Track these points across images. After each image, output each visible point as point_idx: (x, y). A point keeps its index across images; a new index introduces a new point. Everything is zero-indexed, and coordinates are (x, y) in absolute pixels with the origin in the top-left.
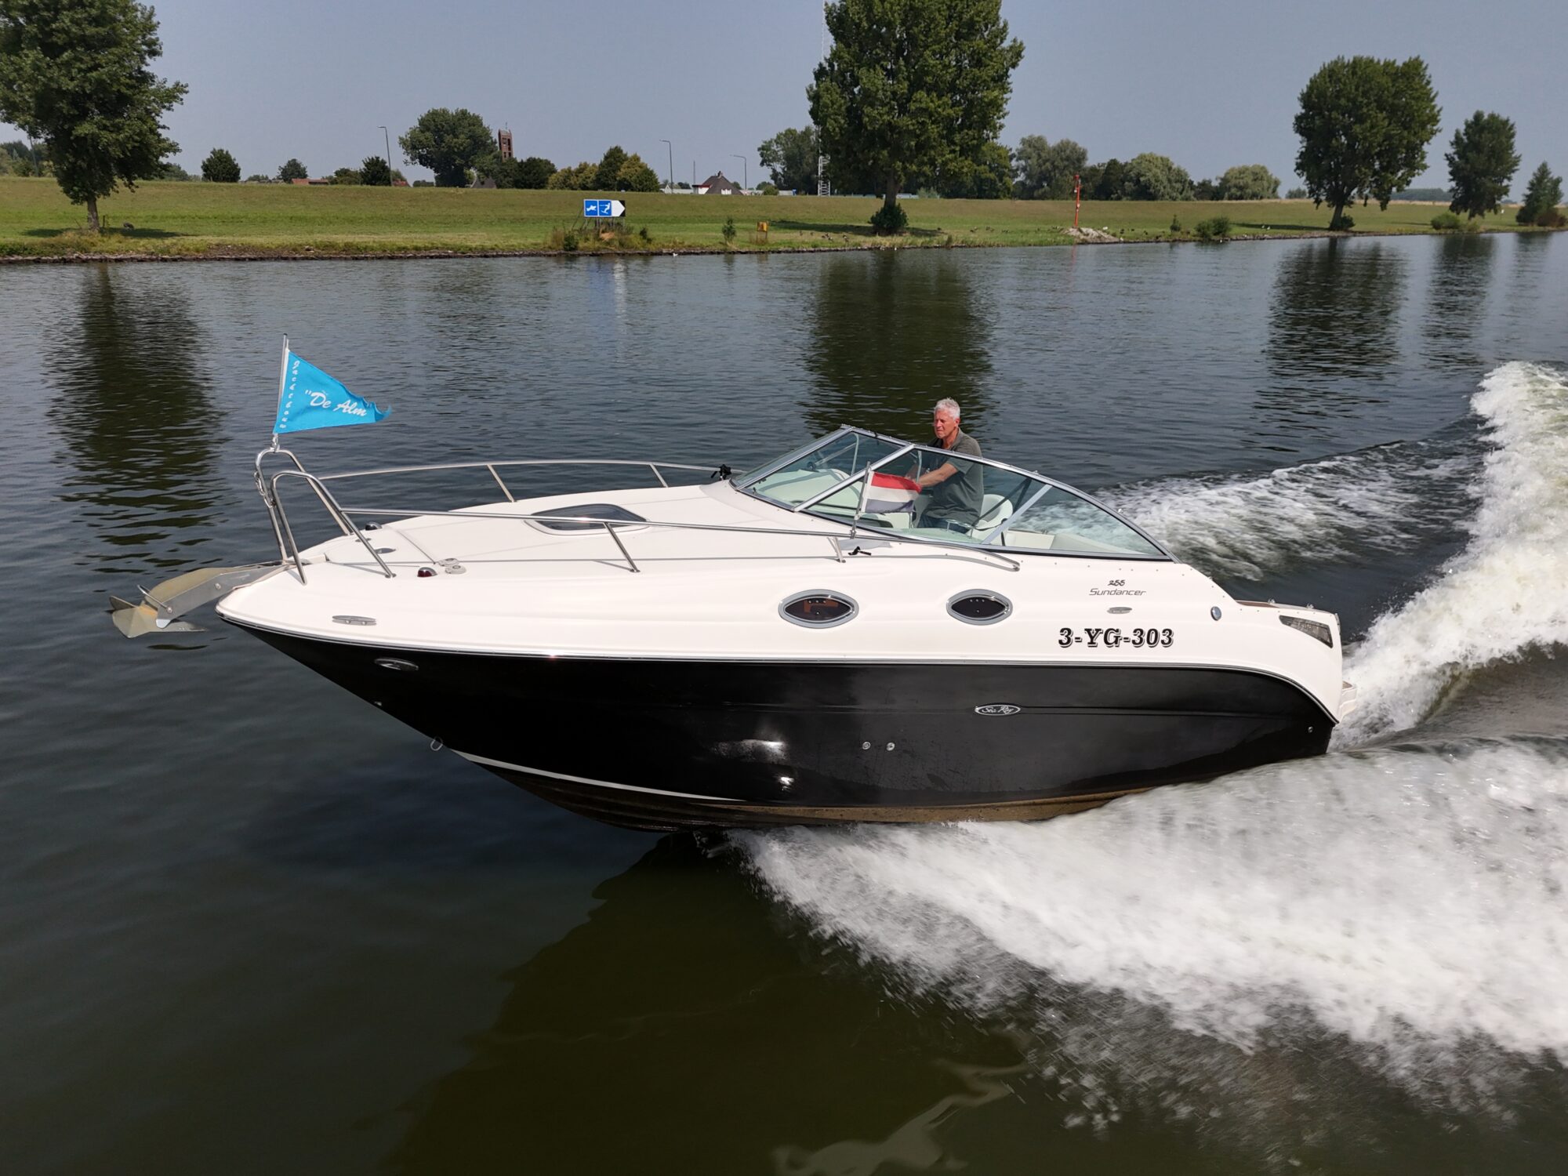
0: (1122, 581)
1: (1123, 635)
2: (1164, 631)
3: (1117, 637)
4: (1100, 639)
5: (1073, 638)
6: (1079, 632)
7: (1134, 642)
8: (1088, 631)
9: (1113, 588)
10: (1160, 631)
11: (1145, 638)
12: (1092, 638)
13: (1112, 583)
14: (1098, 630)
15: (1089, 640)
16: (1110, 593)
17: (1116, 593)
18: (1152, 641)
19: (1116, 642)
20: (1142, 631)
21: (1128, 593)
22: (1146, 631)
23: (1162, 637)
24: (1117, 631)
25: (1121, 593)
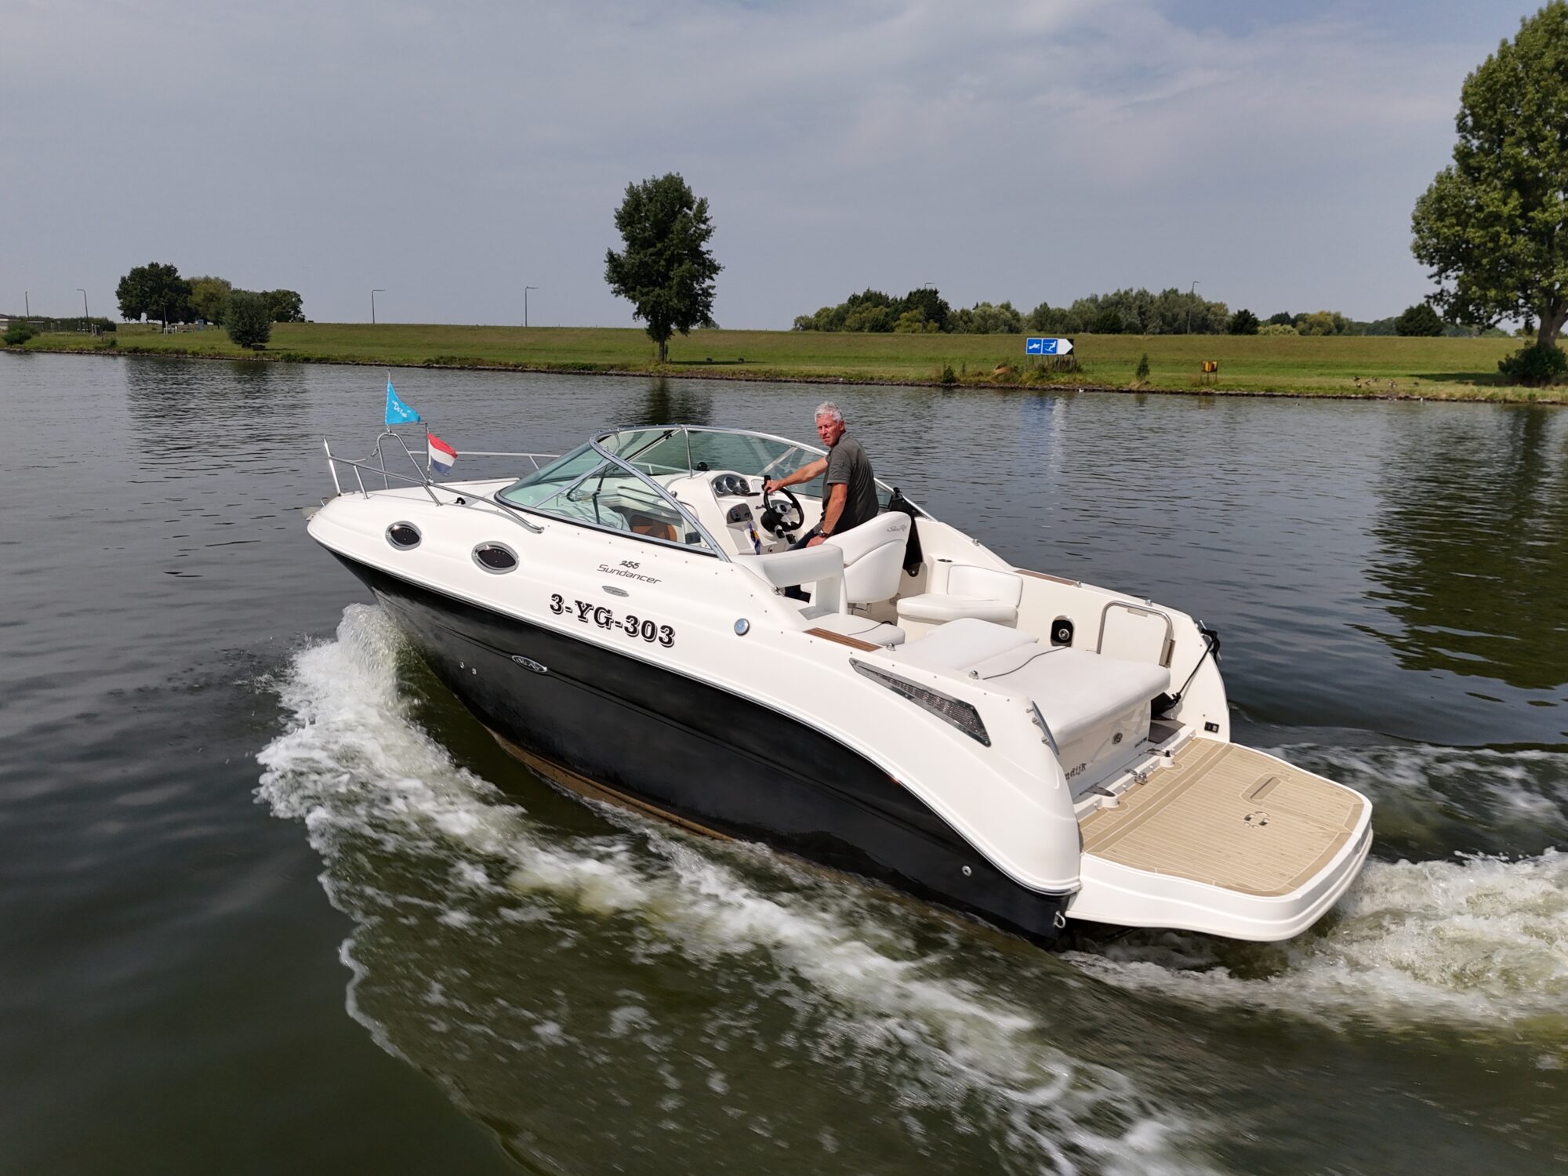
0: (636, 564)
1: (615, 618)
2: (663, 627)
3: (608, 619)
4: (590, 615)
5: (564, 606)
6: (569, 602)
7: (626, 629)
8: (579, 603)
9: (624, 568)
10: (658, 626)
11: (639, 628)
12: (582, 612)
13: (624, 563)
14: (588, 605)
15: (579, 613)
16: (619, 573)
17: (626, 574)
18: (648, 635)
19: (607, 623)
20: (636, 620)
21: (640, 578)
22: (641, 621)
23: (659, 634)
24: (609, 612)
25: (632, 576)
